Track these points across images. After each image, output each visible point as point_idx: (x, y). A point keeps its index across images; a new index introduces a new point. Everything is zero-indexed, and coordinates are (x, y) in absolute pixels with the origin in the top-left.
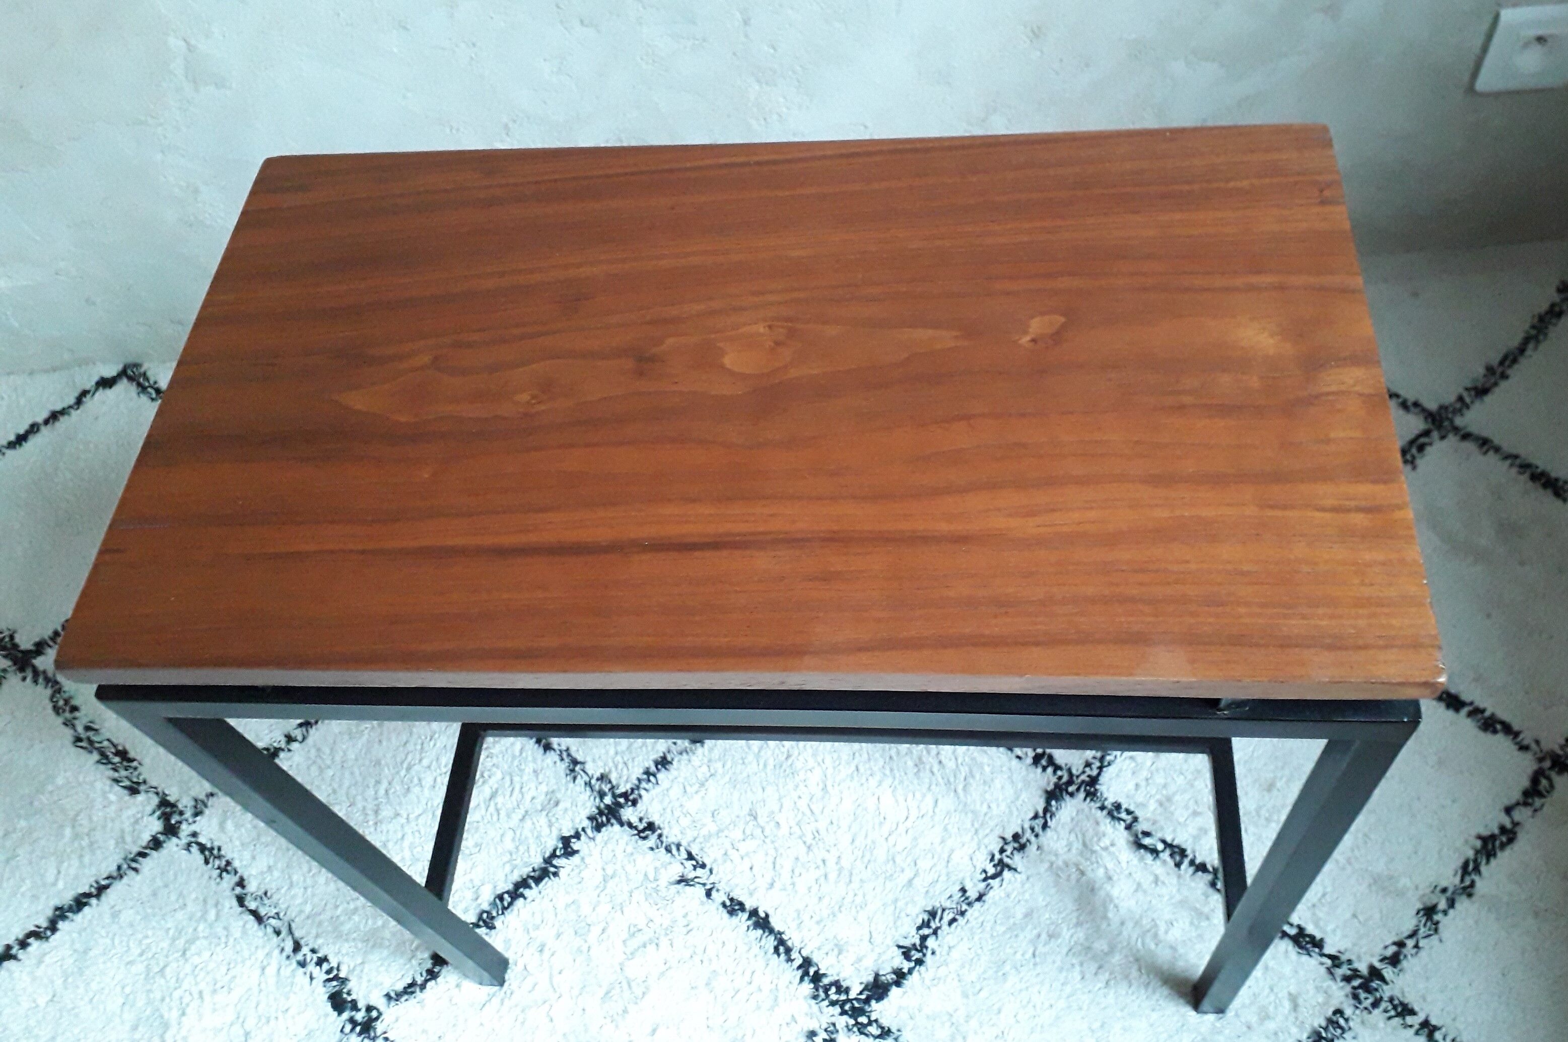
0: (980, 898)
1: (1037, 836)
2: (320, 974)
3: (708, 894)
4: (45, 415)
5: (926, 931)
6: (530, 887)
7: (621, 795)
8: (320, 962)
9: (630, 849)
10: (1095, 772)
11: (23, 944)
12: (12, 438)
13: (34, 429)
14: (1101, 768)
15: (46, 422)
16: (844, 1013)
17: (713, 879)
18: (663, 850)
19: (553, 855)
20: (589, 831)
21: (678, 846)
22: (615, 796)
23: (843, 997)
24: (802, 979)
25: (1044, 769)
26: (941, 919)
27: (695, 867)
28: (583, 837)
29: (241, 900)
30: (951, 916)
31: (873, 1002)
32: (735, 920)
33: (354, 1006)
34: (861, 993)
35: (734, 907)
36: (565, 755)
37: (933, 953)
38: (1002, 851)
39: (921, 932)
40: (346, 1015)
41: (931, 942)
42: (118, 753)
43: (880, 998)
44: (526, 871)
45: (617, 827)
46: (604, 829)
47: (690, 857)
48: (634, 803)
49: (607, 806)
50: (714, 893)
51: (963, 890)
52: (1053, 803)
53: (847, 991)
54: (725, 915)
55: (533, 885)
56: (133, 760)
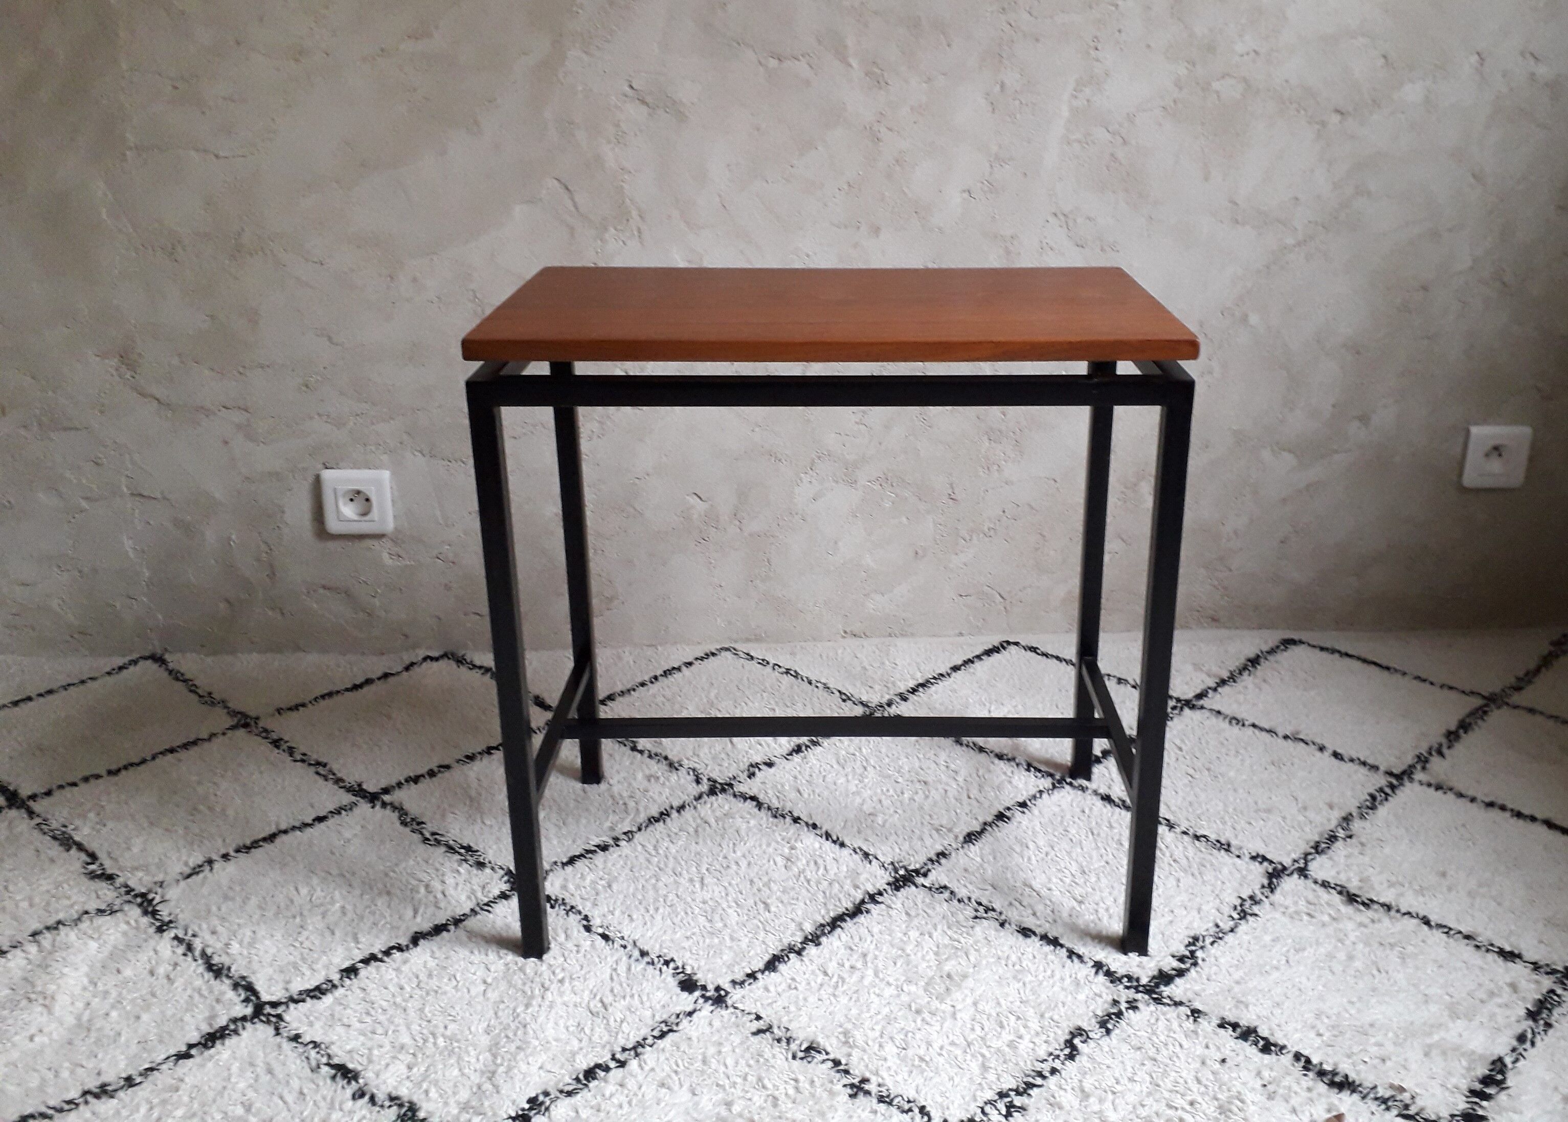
0: (1232, 930)
1: (1267, 897)
2: (668, 971)
3: (1002, 925)
4: (379, 674)
5: (1193, 948)
6: (845, 921)
7: (913, 871)
8: (667, 963)
9: (927, 900)
10: (1302, 865)
11: (387, 953)
12: (349, 686)
13: (369, 682)
14: (1306, 864)
15: (379, 679)
16: (1138, 992)
17: (1003, 917)
18: (956, 902)
19: (863, 902)
20: (890, 891)
21: (969, 899)
22: (906, 870)
23: (1135, 984)
24: (1097, 973)
25: (1261, 863)
26: (1204, 941)
27: (986, 912)
28: (885, 894)
29: (588, 929)
30: (1212, 939)
31: (1162, 988)
32: (1029, 941)
33: (704, 988)
34: (1150, 982)
35: (1026, 932)
36: (858, 850)
37: (1203, 960)
38: (1241, 905)
39: (1190, 948)
40: (697, 994)
41: (1199, 954)
42: (463, 847)
43: (1167, 984)
44: (840, 911)
45: (913, 888)
46: (902, 890)
47: (980, 904)
48: (925, 875)
49: (902, 876)
50: (1007, 925)
51: (1217, 926)
52: (1274, 880)
53: (1138, 980)
54: (1020, 937)
55: (848, 919)
56: (477, 851)
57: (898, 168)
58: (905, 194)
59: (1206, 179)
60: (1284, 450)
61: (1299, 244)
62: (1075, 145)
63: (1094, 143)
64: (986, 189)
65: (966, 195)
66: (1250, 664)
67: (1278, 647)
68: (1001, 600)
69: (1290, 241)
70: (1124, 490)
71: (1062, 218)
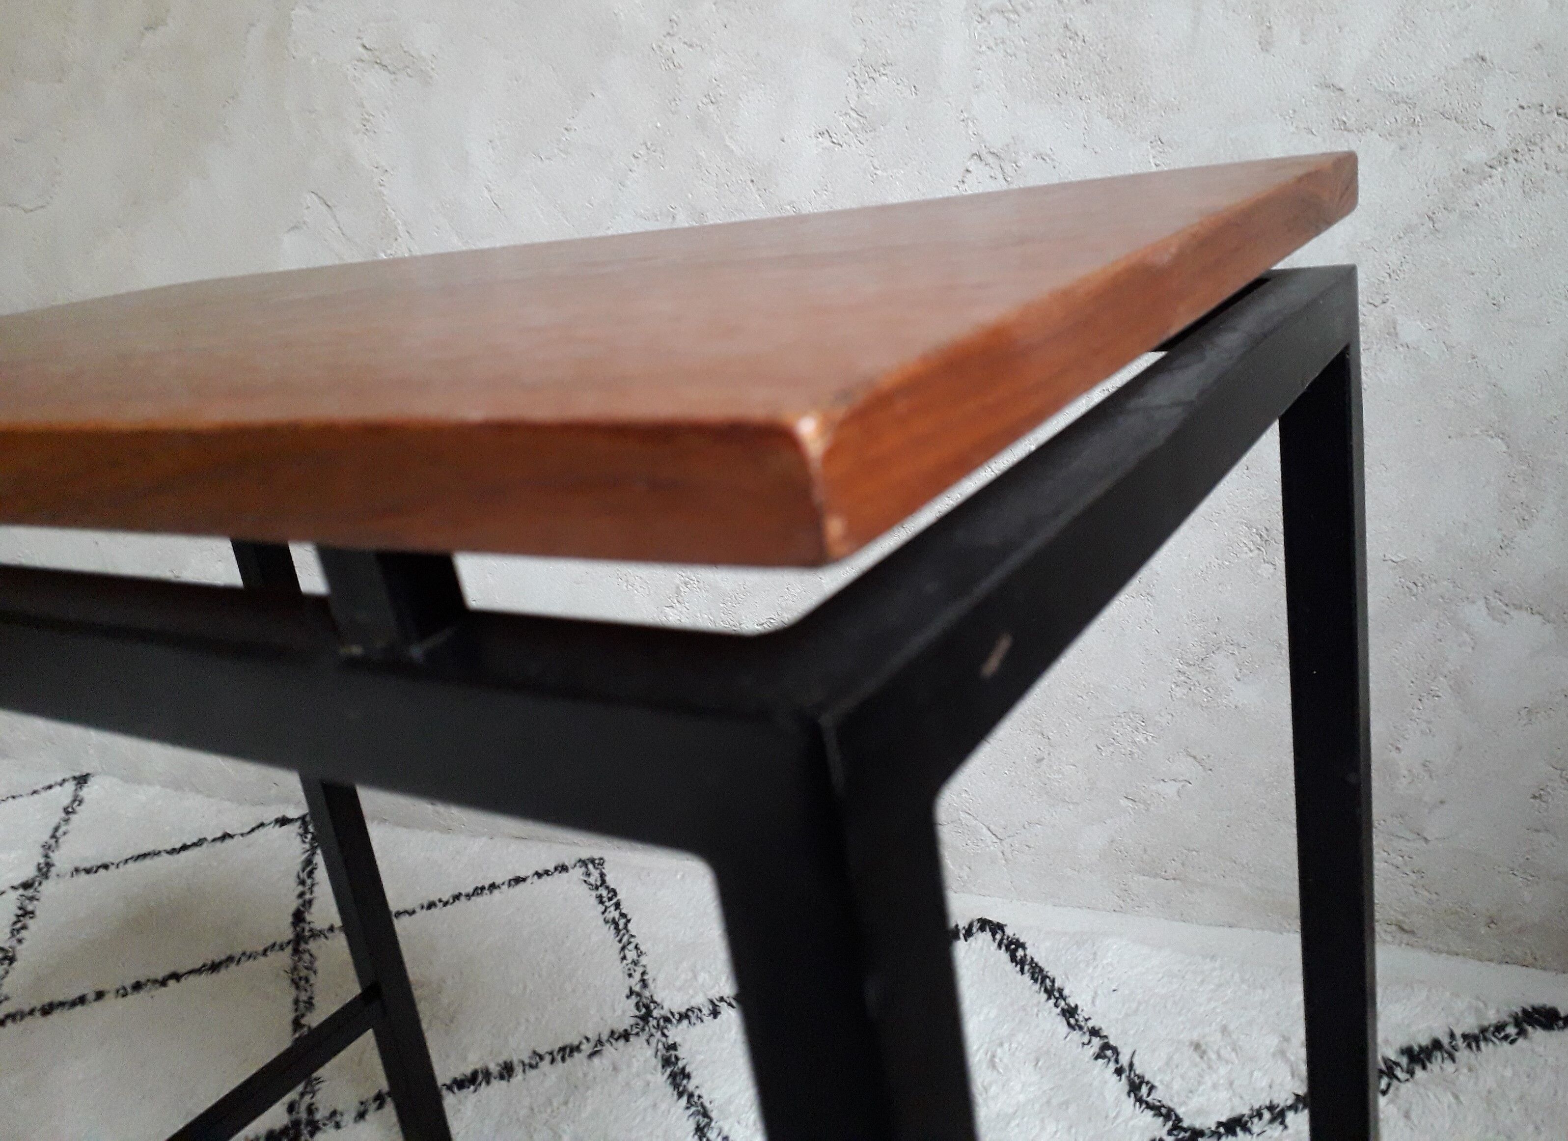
4: (218, 834)
12: (178, 847)
13: (200, 843)
15: (213, 841)
57: (711, 108)
58: (732, 151)
59: (1266, 45)
60: (1518, 607)
61: (1503, 160)
62: (996, 20)
63: (1029, 10)
64: (856, 125)
65: (825, 141)
66: (1404, 1061)
67: (1500, 1028)
68: (995, 840)
69: (1477, 154)
70: (1184, 668)
71: (991, 159)
